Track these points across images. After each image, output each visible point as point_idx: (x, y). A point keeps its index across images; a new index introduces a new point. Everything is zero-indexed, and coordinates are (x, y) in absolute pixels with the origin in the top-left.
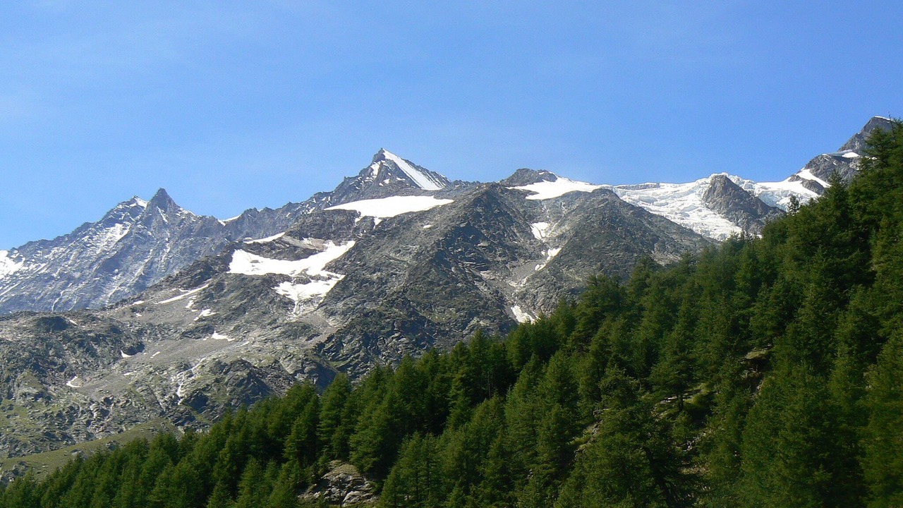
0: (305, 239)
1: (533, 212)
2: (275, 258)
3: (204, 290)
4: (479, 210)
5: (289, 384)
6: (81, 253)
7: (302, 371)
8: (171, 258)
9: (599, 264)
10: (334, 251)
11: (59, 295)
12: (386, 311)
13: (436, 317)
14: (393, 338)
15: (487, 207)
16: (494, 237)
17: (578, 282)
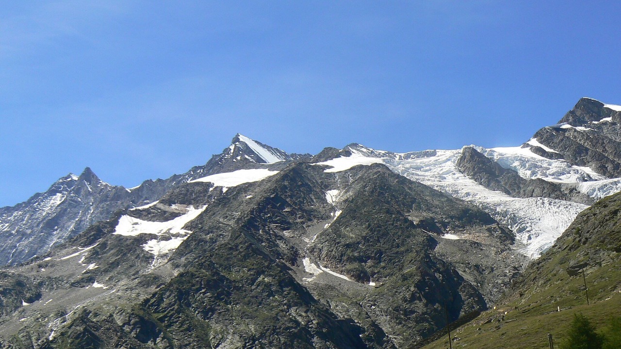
0: (173, 205)
1: (329, 181)
2: (150, 221)
3: (94, 248)
4: (286, 183)
5: (117, 334)
6: (32, 215)
7: (128, 323)
8: (93, 217)
9: (367, 223)
10: (193, 213)
11: (15, 247)
12: (197, 271)
13: (234, 276)
14: (201, 293)
15: (293, 180)
16: (295, 203)
17: (352, 238)
